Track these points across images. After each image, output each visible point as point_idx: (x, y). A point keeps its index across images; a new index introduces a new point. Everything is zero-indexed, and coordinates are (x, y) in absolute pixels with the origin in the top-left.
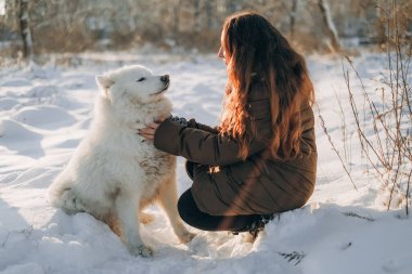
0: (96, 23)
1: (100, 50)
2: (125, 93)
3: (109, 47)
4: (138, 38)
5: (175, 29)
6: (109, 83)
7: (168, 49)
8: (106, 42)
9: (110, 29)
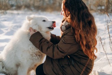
0: (12, 2)
1: (12, 10)
2: (36, 24)
3: (15, 9)
4: (23, 7)
5: (33, 5)
6: (30, 19)
7: (32, 10)
8: (14, 8)
9: (15, 4)
